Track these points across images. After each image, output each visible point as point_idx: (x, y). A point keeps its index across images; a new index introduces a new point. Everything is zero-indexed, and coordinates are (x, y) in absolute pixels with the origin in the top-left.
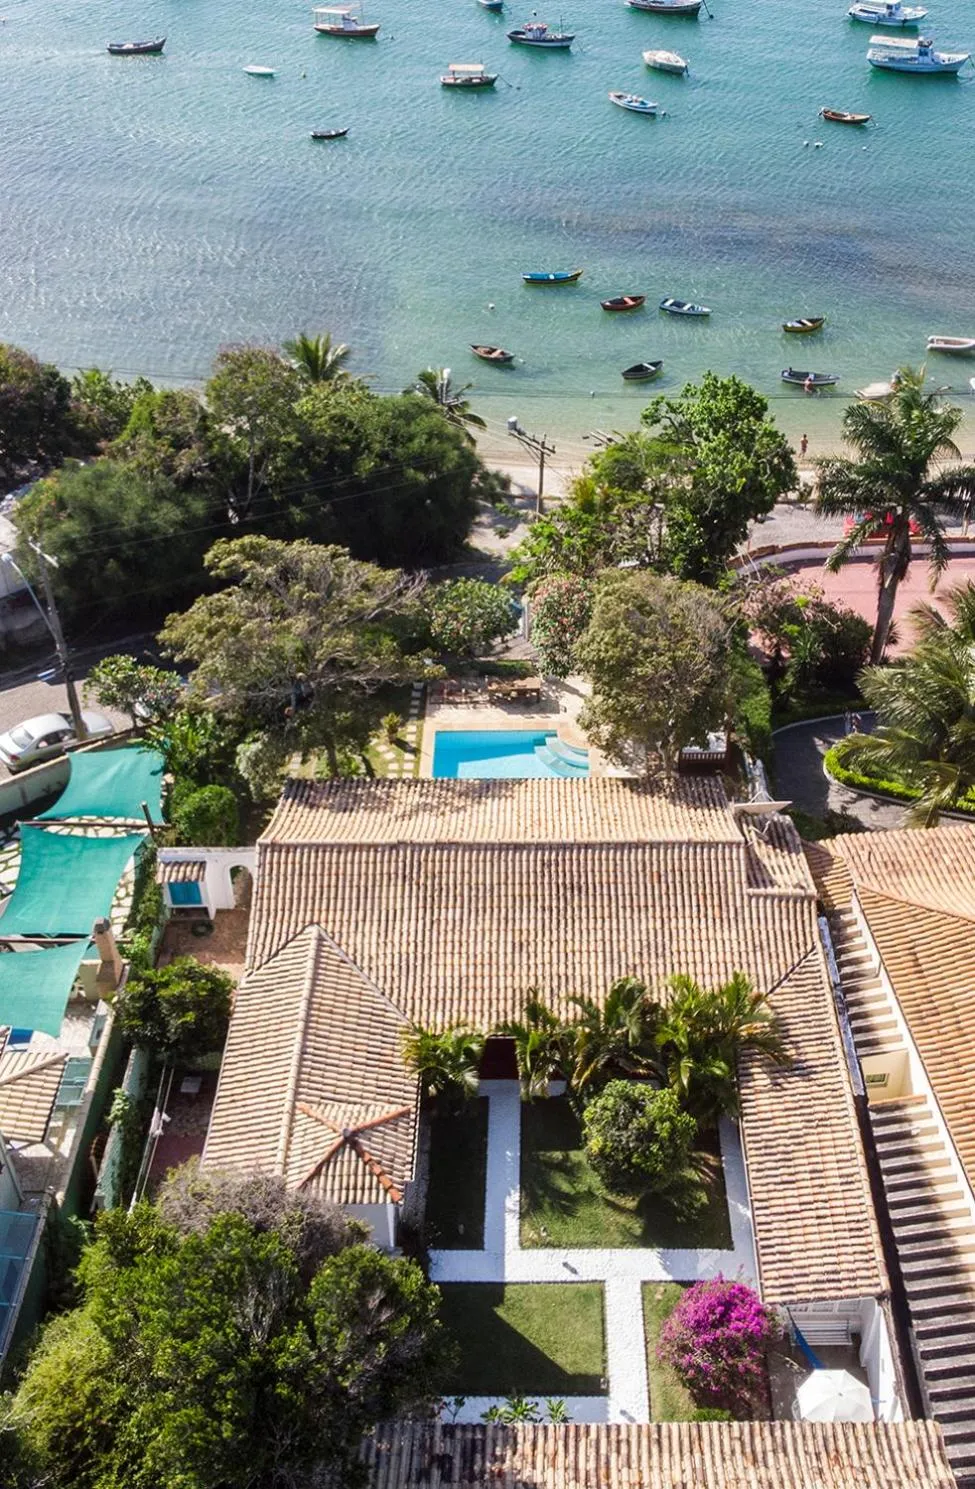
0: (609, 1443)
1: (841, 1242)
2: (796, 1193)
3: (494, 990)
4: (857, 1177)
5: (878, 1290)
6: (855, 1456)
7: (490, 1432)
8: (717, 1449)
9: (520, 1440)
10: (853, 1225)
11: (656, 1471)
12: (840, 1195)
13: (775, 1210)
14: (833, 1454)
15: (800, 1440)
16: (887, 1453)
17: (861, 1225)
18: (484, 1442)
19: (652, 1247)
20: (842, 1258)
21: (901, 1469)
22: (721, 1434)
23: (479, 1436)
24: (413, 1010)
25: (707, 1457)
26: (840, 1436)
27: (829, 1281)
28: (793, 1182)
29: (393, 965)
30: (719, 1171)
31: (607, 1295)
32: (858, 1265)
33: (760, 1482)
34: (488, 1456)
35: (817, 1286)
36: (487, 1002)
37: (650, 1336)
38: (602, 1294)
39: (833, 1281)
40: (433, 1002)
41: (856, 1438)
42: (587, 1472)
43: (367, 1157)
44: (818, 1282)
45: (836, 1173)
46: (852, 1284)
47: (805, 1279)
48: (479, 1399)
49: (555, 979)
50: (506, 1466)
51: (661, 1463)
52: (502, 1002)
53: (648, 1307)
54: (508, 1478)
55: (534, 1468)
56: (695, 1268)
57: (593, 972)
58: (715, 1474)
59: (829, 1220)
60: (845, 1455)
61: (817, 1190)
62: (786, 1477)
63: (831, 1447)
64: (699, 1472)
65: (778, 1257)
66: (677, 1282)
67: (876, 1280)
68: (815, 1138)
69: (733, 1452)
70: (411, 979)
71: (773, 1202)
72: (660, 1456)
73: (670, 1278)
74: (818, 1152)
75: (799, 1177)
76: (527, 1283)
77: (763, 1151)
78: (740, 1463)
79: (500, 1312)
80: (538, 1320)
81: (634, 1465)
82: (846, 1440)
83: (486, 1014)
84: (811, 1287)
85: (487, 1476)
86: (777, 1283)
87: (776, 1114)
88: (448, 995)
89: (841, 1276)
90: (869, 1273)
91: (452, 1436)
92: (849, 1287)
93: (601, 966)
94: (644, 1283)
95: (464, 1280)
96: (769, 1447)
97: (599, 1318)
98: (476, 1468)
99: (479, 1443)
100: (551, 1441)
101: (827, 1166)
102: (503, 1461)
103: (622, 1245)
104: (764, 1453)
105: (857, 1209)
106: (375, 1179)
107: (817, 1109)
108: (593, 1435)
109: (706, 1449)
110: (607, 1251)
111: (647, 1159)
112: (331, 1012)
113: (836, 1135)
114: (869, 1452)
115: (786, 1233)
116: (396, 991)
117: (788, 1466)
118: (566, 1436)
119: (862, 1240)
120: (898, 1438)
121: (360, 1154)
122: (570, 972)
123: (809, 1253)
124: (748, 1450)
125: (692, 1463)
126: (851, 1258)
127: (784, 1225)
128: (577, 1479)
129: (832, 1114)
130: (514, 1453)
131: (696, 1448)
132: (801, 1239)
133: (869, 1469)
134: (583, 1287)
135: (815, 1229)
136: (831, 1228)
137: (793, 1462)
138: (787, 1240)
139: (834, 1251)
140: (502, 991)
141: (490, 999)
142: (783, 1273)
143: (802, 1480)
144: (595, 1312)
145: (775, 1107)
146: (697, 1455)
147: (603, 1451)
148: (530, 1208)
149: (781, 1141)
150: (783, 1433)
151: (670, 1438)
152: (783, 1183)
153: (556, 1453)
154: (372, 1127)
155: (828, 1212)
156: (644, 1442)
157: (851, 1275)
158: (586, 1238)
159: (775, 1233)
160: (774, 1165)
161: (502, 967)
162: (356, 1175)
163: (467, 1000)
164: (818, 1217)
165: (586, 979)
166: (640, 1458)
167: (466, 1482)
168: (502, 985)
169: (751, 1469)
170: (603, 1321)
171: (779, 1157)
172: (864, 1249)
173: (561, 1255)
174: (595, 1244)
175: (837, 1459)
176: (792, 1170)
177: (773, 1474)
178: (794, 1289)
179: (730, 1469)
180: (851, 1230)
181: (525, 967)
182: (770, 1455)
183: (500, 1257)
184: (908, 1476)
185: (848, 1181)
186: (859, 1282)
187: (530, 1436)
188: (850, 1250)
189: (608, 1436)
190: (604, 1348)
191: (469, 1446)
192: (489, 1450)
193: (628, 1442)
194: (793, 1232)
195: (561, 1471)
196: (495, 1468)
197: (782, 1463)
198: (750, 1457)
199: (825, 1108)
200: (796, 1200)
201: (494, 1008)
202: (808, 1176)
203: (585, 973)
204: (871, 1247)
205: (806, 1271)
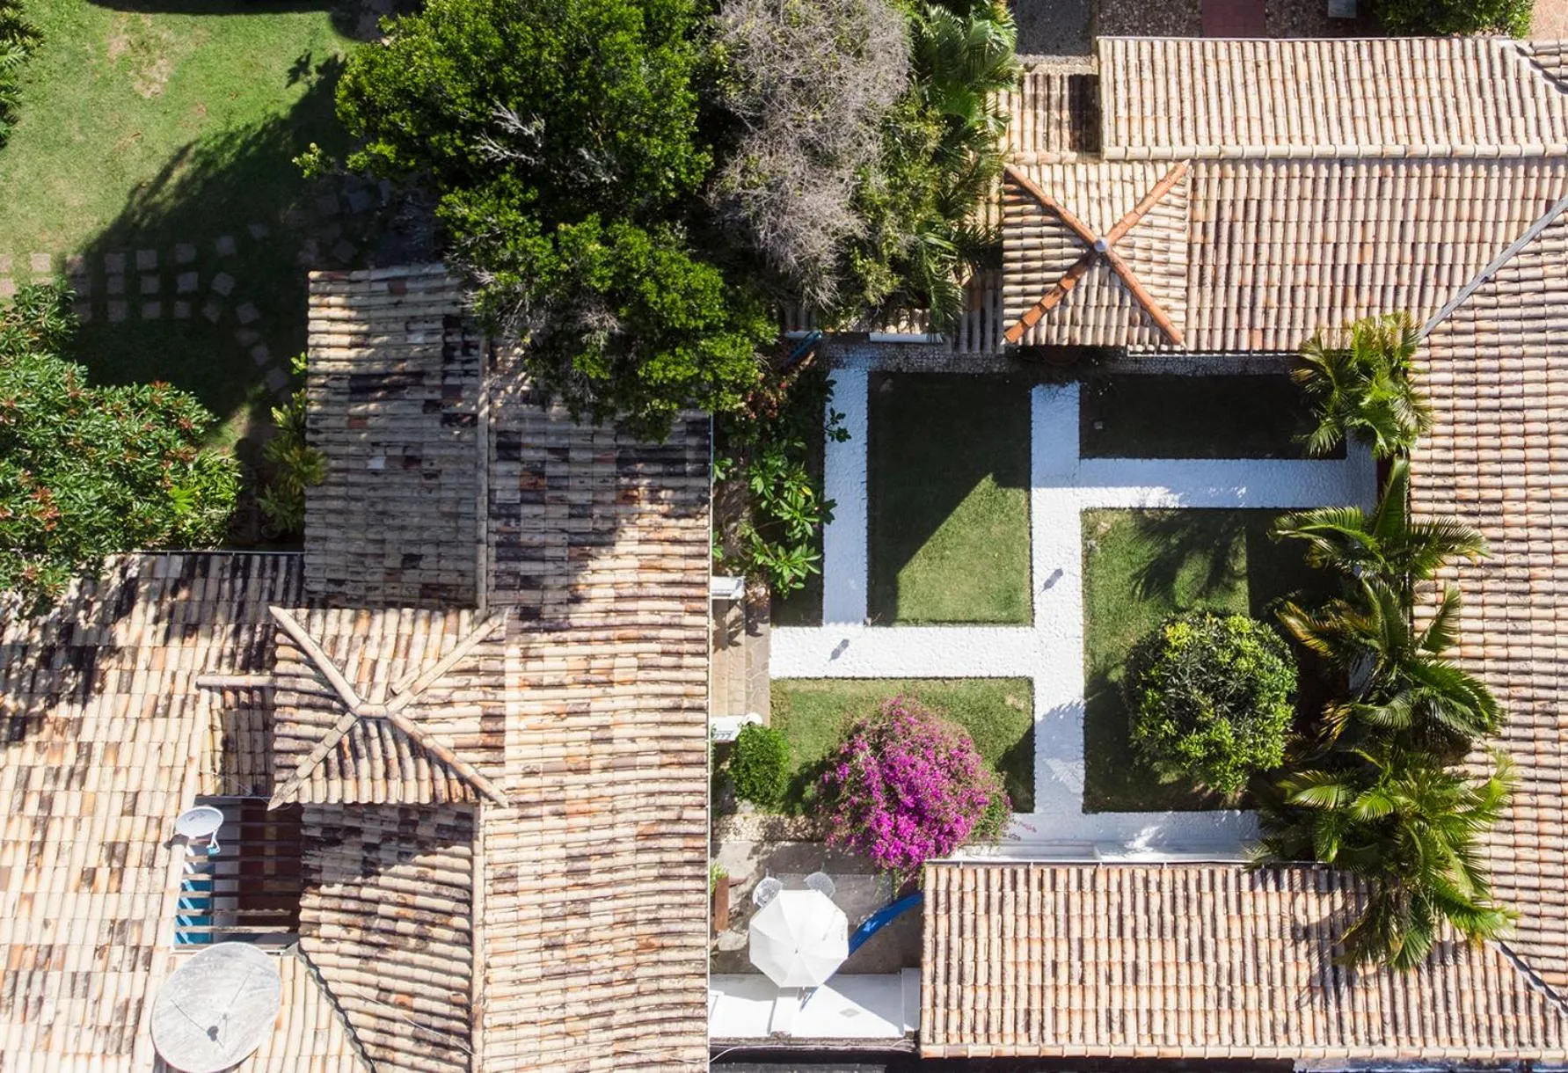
0: (680, 641)
1: (1010, 993)
2: (1102, 934)
3: (1497, 468)
4: (1119, 1038)
5: (925, 1037)
6: (651, 971)
7: (694, 482)
8: (665, 787)
9: (683, 522)
10: (1036, 1017)
11: (633, 703)
12: (1090, 1005)
13: (1075, 899)
14: (656, 942)
15: (677, 899)
16: (656, 1015)
17: (1035, 1031)
18: (684, 474)
19: (1086, 696)
20: (982, 993)
21: (631, 1031)
22: (691, 793)
23: (689, 468)
24: (1453, 332)
25: (654, 773)
26: (683, 955)
27: (948, 966)
28: (1121, 933)
29: (1544, 291)
30: (1214, 803)
31: (1012, 629)
32: (969, 1014)
33: (613, 841)
34: (657, 482)
35: (942, 947)
36: (1472, 455)
37: (953, 685)
38: (1014, 622)
39: (948, 973)
40: (1471, 365)
41: (684, 976)
42: (635, 612)
43: (1066, 284)
44: (949, 949)
45: (1130, 1005)
46: (940, 1001)
47: (955, 931)
48: (865, 458)
49: (1524, 573)
50: (646, 506)
51: (646, 710)
52: (1474, 481)
53: (994, 686)
54: (621, 509)
55: (641, 541)
56: (1053, 755)
57: (1537, 639)
58: (627, 782)
59: (1049, 981)
60: (654, 957)
61: (1103, 969)
62: (618, 876)
63: (667, 941)
64: (630, 761)
65: (995, 895)
66: (1032, 728)
67: (940, 1038)
68: (1198, 981)
69: (663, 808)
70: (1517, 325)
71: (1089, 899)
72: (657, 710)
73: (1038, 717)
74: (1171, 982)
75: (1130, 946)
76: (1029, 518)
77: (1180, 892)
78: (643, 816)
79: (986, 483)
80: (974, 534)
81: (642, 675)
82: (680, 962)
83: (1450, 455)
84: (942, 938)
85: (624, 481)
86: (955, 887)
87: (1249, 923)
88: (1485, 390)
89: (954, 985)
90: (953, 1029)
91: (689, 433)
92: (935, 995)
93: (1551, 653)
94: (1030, 682)
95: (1034, 433)
96: (666, 857)
97: (975, 615)
98: (640, 466)
99: (678, 469)
100: (682, 564)
101: (1144, 995)
102: (652, 501)
103: (1090, 652)
104: (661, 850)
105: (1063, 1028)
106: (1037, 299)
107: (1253, 994)
108: (689, 620)
109: (665, 772)
110: (1080, 631)
111: (1153, 712)
112: (1434, 197)
113: (1199, 1018)
114: (659, 991)
115: (1035, 911)
116: (1492, 301)
117: (640, 880)
118: (690, 584)
119: (1009, 1028)
120: (681, 1033)
121: (1071, 272)
122: (1537, 599)
123: (996, 942)
124: (663, 828)
125: (647, 752)
126: (981, 1006)
127: (1048, 911)
128: (619, 598)
129: (1240, 1017)
130: (665, 516)
131: (666, 759)
132: (1022, 934)
133: (631, 988)
134: (1024, 596)
135: (1036, 957)
136: (1036, 981)
137: (644, 887)
138: (1022, 911)
139: (996, 982)
140: (1497, 481)
141: (1478, 461)
142: (969, 900)
143: (615, 897)
144: (986, 612)
145: (1262, 923)
146: (656, 760)
147: (665, 633)
148: (1149, 524)
149: (1196, 923)
150: (691, 878)
151: (685, 723)
152: (1121, 918)
153: (666, 570)
154: (1126, 287)
155: (1063, 980)
156: (678, 689)
157: (954, 1002)
158: (1100, 602)
159: (1035, 893)
160: (1154, 908)
161: (1544, 480)
162: (1044, 269)
163: (1476, 422)
164: (1055, 965)
165: (1521, 626)
166: (656, 682)
167: (617, 454)
168: (1506, 480)
169: (634, 831)
170: (975, 622)
171: (1168, 917)
172: (994, 1029)
173: (1074, 568)
174: (1091, 615)
175: (649, 946)
176: (1142, 935)
177: (628, 859)
178: (941, 912)
179: (633, 803)
180: (1028, 1013)
181: (1546, 520)
182: (655, 857)
183: (1069, 480)
184: (618, 1040)
185: (1114, 1022)
186: (941, 1011)
187: (688, 536)
188: (995, 1005)
189: (687, 640)
190: (935, 622)
191: (675, 456)
192: (666, 482)
193: (679, 667)
194: (1036, 923)
195: (634, 577)
196: (643, 491)
197: (642, 873)
198: (651, 831)
199: (1252, 1006)
200: (1088, 934)
201: (1460, 468)
202: (1129, 959)
203: (1536, 625)
204: (995, 1040)
205: (968, 933)
